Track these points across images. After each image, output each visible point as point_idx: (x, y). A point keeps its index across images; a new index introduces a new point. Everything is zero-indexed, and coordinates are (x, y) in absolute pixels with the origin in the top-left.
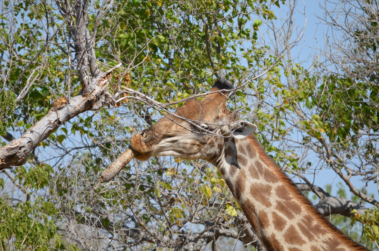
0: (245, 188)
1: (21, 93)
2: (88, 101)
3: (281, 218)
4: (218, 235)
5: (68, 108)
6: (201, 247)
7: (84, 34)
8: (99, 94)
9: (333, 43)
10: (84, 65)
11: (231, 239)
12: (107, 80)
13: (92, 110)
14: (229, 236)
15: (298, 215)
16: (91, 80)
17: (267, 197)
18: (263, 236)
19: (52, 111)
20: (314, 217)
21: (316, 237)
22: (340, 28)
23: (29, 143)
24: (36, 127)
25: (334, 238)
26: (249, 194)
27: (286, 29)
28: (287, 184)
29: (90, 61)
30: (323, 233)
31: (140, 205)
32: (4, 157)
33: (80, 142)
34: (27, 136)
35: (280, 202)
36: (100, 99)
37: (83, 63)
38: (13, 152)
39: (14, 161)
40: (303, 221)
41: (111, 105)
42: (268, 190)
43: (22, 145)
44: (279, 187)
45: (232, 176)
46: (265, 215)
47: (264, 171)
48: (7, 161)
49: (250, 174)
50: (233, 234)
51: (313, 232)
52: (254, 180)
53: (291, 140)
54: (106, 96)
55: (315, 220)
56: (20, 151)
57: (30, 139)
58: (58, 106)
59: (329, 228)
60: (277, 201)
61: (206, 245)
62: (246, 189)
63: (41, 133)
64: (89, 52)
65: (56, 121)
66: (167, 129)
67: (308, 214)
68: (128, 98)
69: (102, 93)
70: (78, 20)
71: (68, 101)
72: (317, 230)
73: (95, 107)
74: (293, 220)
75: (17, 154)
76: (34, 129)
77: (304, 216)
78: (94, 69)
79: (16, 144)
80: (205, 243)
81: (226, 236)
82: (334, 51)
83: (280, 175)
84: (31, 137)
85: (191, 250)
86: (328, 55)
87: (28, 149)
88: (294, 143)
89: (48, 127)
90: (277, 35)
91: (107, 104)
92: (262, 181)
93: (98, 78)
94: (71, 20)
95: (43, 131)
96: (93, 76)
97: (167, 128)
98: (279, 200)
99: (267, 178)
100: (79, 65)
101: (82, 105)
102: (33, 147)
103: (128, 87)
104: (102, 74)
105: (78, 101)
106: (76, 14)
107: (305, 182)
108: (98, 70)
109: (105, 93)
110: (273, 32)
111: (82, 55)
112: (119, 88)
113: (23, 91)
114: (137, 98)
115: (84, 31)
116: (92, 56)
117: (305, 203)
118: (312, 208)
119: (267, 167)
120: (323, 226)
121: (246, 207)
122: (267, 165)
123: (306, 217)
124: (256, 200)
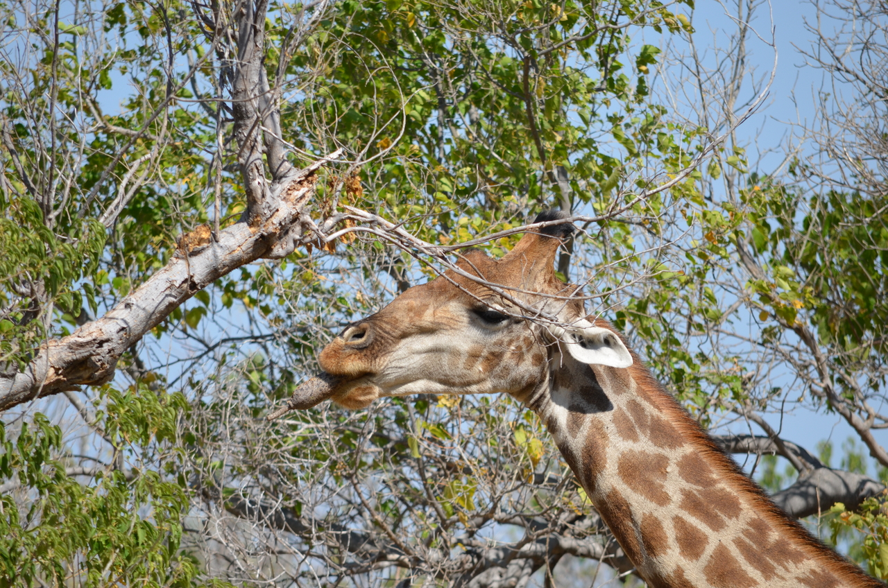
0: (606, 462)
1: (106, 215)
2: (262, 236)
3: (694, 529)
4: (557, 552)
5: (215, 251)
6: (518, 579)
7: (256, 79)
8: (288, 222)
9: (835, 111)
10: (254, 151)
11: (589, 562)
12: (306, 189)
13: (272, 258)
14: (583, 556)
15: (734, 519)
16: (271, 189)
17: (658, 482)
18: (655, 574)
19: (177, 258)
20: (770, 522)
21: (780, 570)
22: (851, 77)
23: (122, 333)
24: (138, 293)
25: (824, 571)
26: (616, 478)
27: (728, 75)
28: (704, 448)
29: (268, 144)
30: (797, 558)
31: (373, 484)
32: (61, 364)
34: (116, 316)
35: (690, 492)
36: (290, 232)
37: (252, 149)
38: (83, 353)
39: (86, 374)
40: (746, 532)
41: (314, 248)
42: (660, 465)
43: (104, 337)
44: (685, 457)
45: (575, 437)
46: (656, 524)
47: (649, 423)
48: (68, 373)
49: (615, 431)
50: (592, 551)
51: (773, 558)
52: (626, 443)
53: (733, 335)
54: (305, 226)
55: (774, 529)
56: (99, 351)
57: (126, 322)
58: (192, 247)
59: (809, 548)
60: (683, 491)
61: (530, 575)
62: (607, 466)
63: (150, 309)
64: (268, 122)
65: (185, 281)
66: (411, 318)
67: (756, 517)
68: (355, 232)
69: (295, 219)
70: (242, 43)
71: (214, 236)
72: (781, 552)
73: (278, 250)
74: (723, 532)
75: (93, 358)
76: (133, 299)
77: (749, 520)
78: (276, 163)
79: (90, 334)
80: (528, 570)
81: (577, 556)
82: (836, 130)
83: (687, 428)
84: (125, 319)
85: (495, 585)
86: (824, 141)
87: (118, 346)
88: (740, 341)
89: (167, 295)
90: (706, 86)
91: (306, 244)
92: (644, 445)
93: (286, 183)
94: (225, 47)
95: (155, 305)
97: (412, 314)
98: (687, 488)
99: (656, 437)
100: (242, 151)
101: (248, 244)
102: (131, 343)
103: (356, 206)
104: (296, 174)
105: (238, 237)
106: (237, 34)
107: (764, 434)
108: (287, 165)
109: (301, 219)
110: (696, 79)
111: (250, 128)
112: (335, 208)
113: (109, 211)
114: (376, 232)
115: (255, 74)
116: (273, 131)
117: (749, 491)
118: (765, 501)
119: (656, 412)
120: (795, 543)
121: (611, 506)
122: (657, 407)
123: (753, 523)
124: (633, 489)
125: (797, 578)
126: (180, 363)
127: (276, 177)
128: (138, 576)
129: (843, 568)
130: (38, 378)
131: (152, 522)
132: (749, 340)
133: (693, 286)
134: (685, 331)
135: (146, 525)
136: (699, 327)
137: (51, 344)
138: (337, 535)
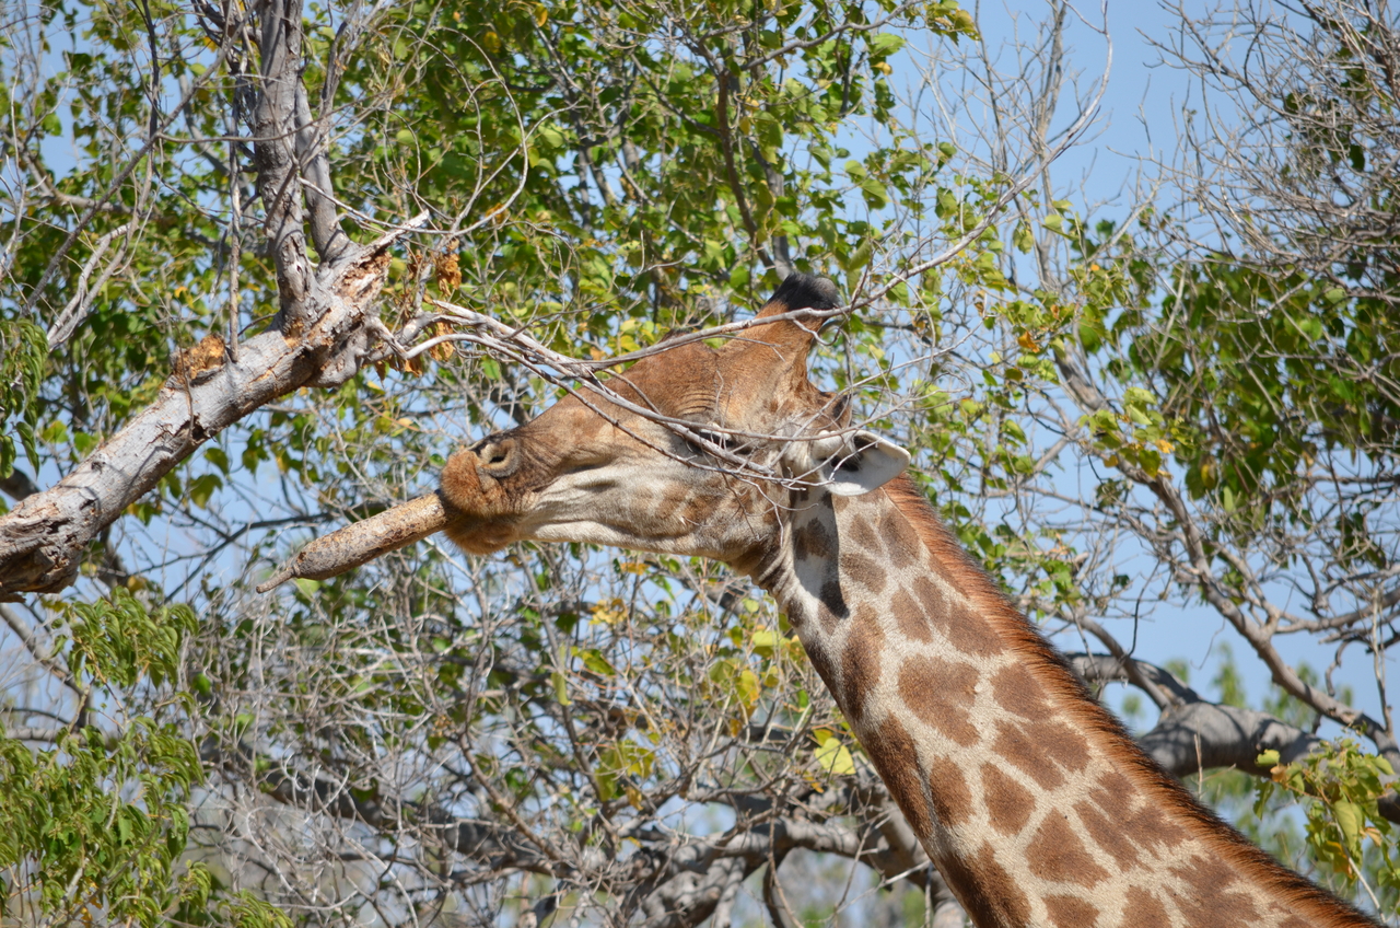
0: (879, 673)
1: (58, 324)
2: (305, 351)
3: (1014, 786)
4: (784, 844)
5: (230, 377)
6: (722, 889)
7: (290, 105)
8: (345, 328)
10: (291, 218)
11: (831, 858)
12: (373, 276)
13: (321, 386)
14: (824, 850)
15: (1078, 772)
16: (317, 276)
17: (960, 707)
18: (950, 854)
19: (172, 388)
20: (1134, 779)
21: (1144, 856)
22: (1232, 82)
23: (87, 509)
24: (112, 447)
25: (1212, 858)
26: (896, 698)
27: (1037, 84)
28: (1035, 658)
29: (312, 206)
30: (1172, 836)
31: (495, 739)
33: (276, 500)
34: (78, 483)
35: (1010, 726)
36: (350, 345)
37: (287, 213)
38: (27, 542)
39: (32, 576)
40: (1094, 793)
41: (387, 368)
42: (964, 680)
43: (60, 516)
44: (1004, 671)
45: (831, 633)
46: (955, 774)
47: (949, 614)
48: (4, 575)
49: (895, 625)
50: (839, 842)
51: (1136, 836)
52: (911, 644)
53: (1053, 495)
54: (372, 334)
55: (1139, 791)
56: (52, 538)
57: (92, 492)
58: (195, 372)
59: (1193, 821)
60: (999, 723)
61: (740, 882)
62: (881, 679)
63: (131, 471)
64: (310, 172)
65: (186, 425)
66: (579, 437)
67: (1112, 771)
68: (452, 342)
69: (357, 323)
70: (266, 50)
71: (230, 352)
72: (1148, 827)
73: (331, 373)
74: (1059, 792)
75: (43, 550)
76: (104, 455)
77: (1101, 775)
78: (325, 236)
79: (38, 511)
80: (736, 876)
81: (816, 850)
82: (1210, 167)
83: (1008, 625)
84: (92, 487)
85: (686, 898)
86: (1191, 185)
87: (83, 531)
88: (1065, 504)
89: (157, 449)
90: (1003, 102)
91: (375, 363)
92: (940, 648)
93: (342, 268)
94: (241, 54)
95: (139, 463)
96: (324, 260)
97: (579, 431)
98: (1005, 720)
99: (959, 637)
100: (270, 217)
101: (283, 365)
102: (103, 522)
103: (452, 301)
104: (356, 252)
105: (268, 353)
106: (259, 32)
107: (1105, 650)
108: (342, 237)
109: (367, 324)
110: (987, 93)
111: (282, 181)
112: (419, 304)
113: (63, 316)
114: (484, 341)
115: (288, 95)
116: (319, 185)
117: (1104, 729)
118: (1127, 745)
119: (959, 598)
120: (1171, 813)
121: (885, 743)
122: (962, 591)
123: (1108, 781)
124: (921, 717)
125: (1169, 869)
126: (182, 562)
127: (325, 257)
128: (123, 892)
129: (1243, 855)
131: (142, 808)
132: (1078, 503)
133: (989, 418)
134: (977, 490)
135: (131, 813)
136: (1000, 483)
138: (438, 831)
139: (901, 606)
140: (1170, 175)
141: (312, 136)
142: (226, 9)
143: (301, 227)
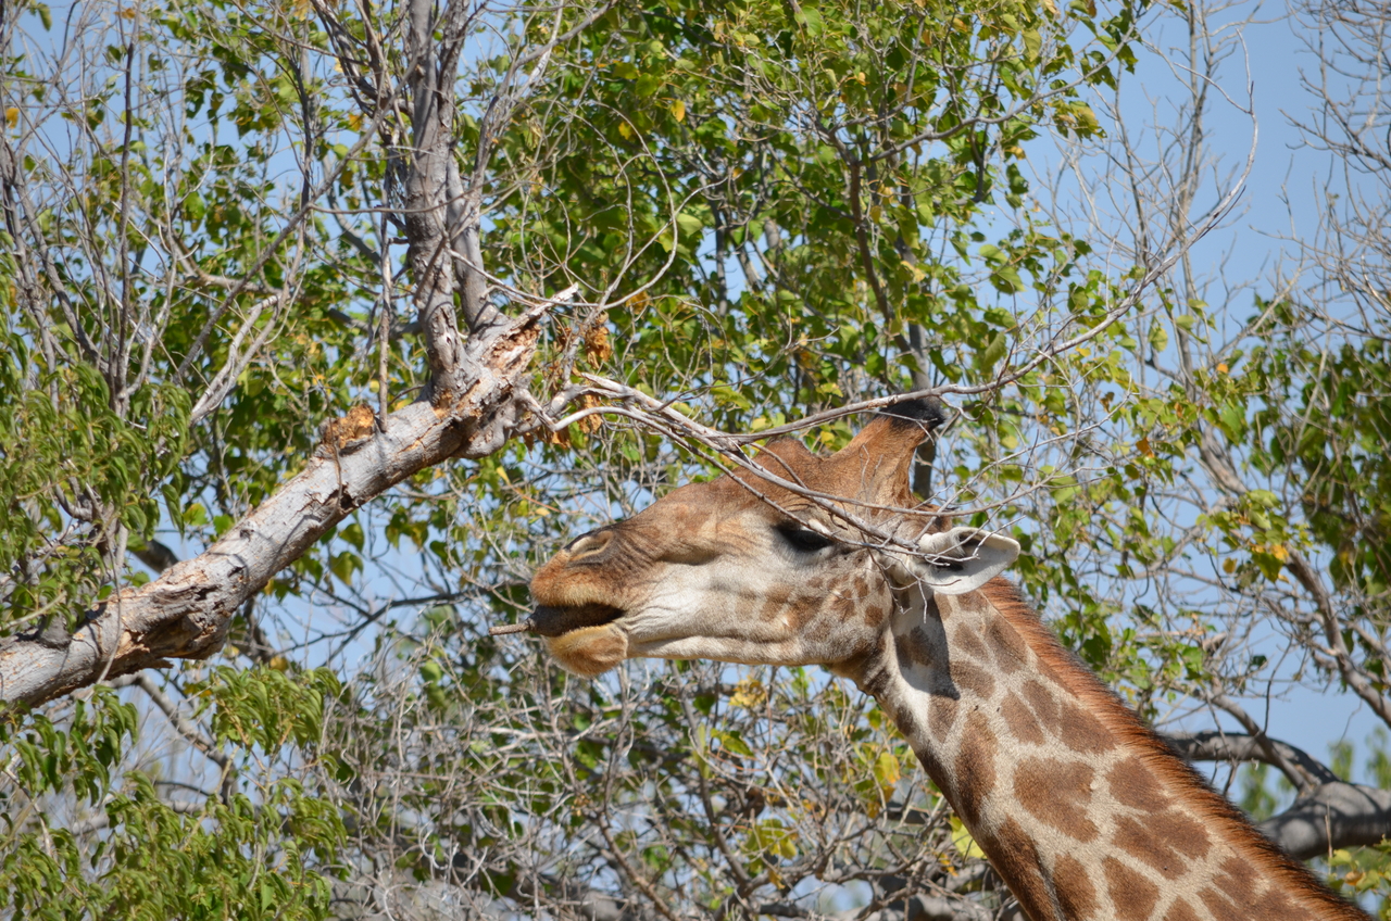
0: (994, 778)
1: (209, 391)
2: (454, 422)
3: (1136, 876)
5: (380, 448)
7: (442, 177)
8: (494, 399)
9: (1350, 217)
10: (440, 290)
12: (522, 348)
13: (470, 457)
15: (1199, 859)
16: (466, 347)
17: (1077, 804)
19: (321, 457)
22: (1374, 164)
23: (235, 576)
24: (260, 515)
26: (1012, 801)
28: (1149, 751)
29: (462, 278)
30: (1299, 918)
31: (634, 817)
32: (141, 626)
33: (417, 578)
34: (227, 550)
35: (1128, 820)
36: (498, 416)
37: (436, 286)
38: (176, 608)
39: (180, 642)
40: (1219, 880)
42: (1080, 778)
43: (209, 583)
44: (1119, 765)
45: (943, 741)
46: (1078, 870)
47: (1060, 715)
48: (152, 641)
49: (1006, 728)
51: (1263, 919)
53: (1192, 576)
54: (521, 405)
55: (1262, 875)
56: (200, 605)
57: (241, 560)
58: (344, 441)
59: (1319, 902)
60: (1117, 818)
62: (997, 783)
63: (279, 539)
64: (460, 244)
65: (335, 494)
66: (681, 531)
67: (1234, 856)
68: (600, 414)
69: (505, 395)
70: (418, 121)
71: (379, 422)
72: (1274, 910)
73: (479, 444)
74: (1182, 880)
75: (191, 616)
76: (252, 523)
77: (1223, 861)
78: (475, 307)
79: (186, 578)
82: (1351, 246)
83: (1119, 721)
84: (241, 555)
86: (1332, 264)
87: (230, 598)
88: (1201, 584)
89: (306, 517)
90: (1143, 187)
91: (523, 434)
92: (1053, 750)
93: (492, 337)
94: (392, 126)
95: (288, 531)
96: (474, 331)
97: (682, 525)
98: (1123, 814)
99: (1072, 737)
100: (420, 289)
101: (432, 436)
102: (250, 590)
103: (600, 374)
104: (507, 325)
105: (416, 424)
106: (411, 105)
107: (1242, 729)
109: (515, 395)
110: (1128, 178)
111: (432, 253)
112: (567, 377)
113: (213, 385)
114: (631, 413)
115: (441, 167)
116: (469, 258)
117: (1220, 815)
118: (1246, 829)
119: (1069, 698)
120: (1296, 895)
121: (1005, 846)
122: (1071, 691)
123: (1230, 866)
124: (1039, 818)
127: (473, 327)
130: (104, 648)
135: (275, 881)
137: (125, 595)
138: (576, 907)
139: (1012, 709)
140: (1313, 254)
141: (463, 208)
142: (378, 81)
143: (451, 299)
